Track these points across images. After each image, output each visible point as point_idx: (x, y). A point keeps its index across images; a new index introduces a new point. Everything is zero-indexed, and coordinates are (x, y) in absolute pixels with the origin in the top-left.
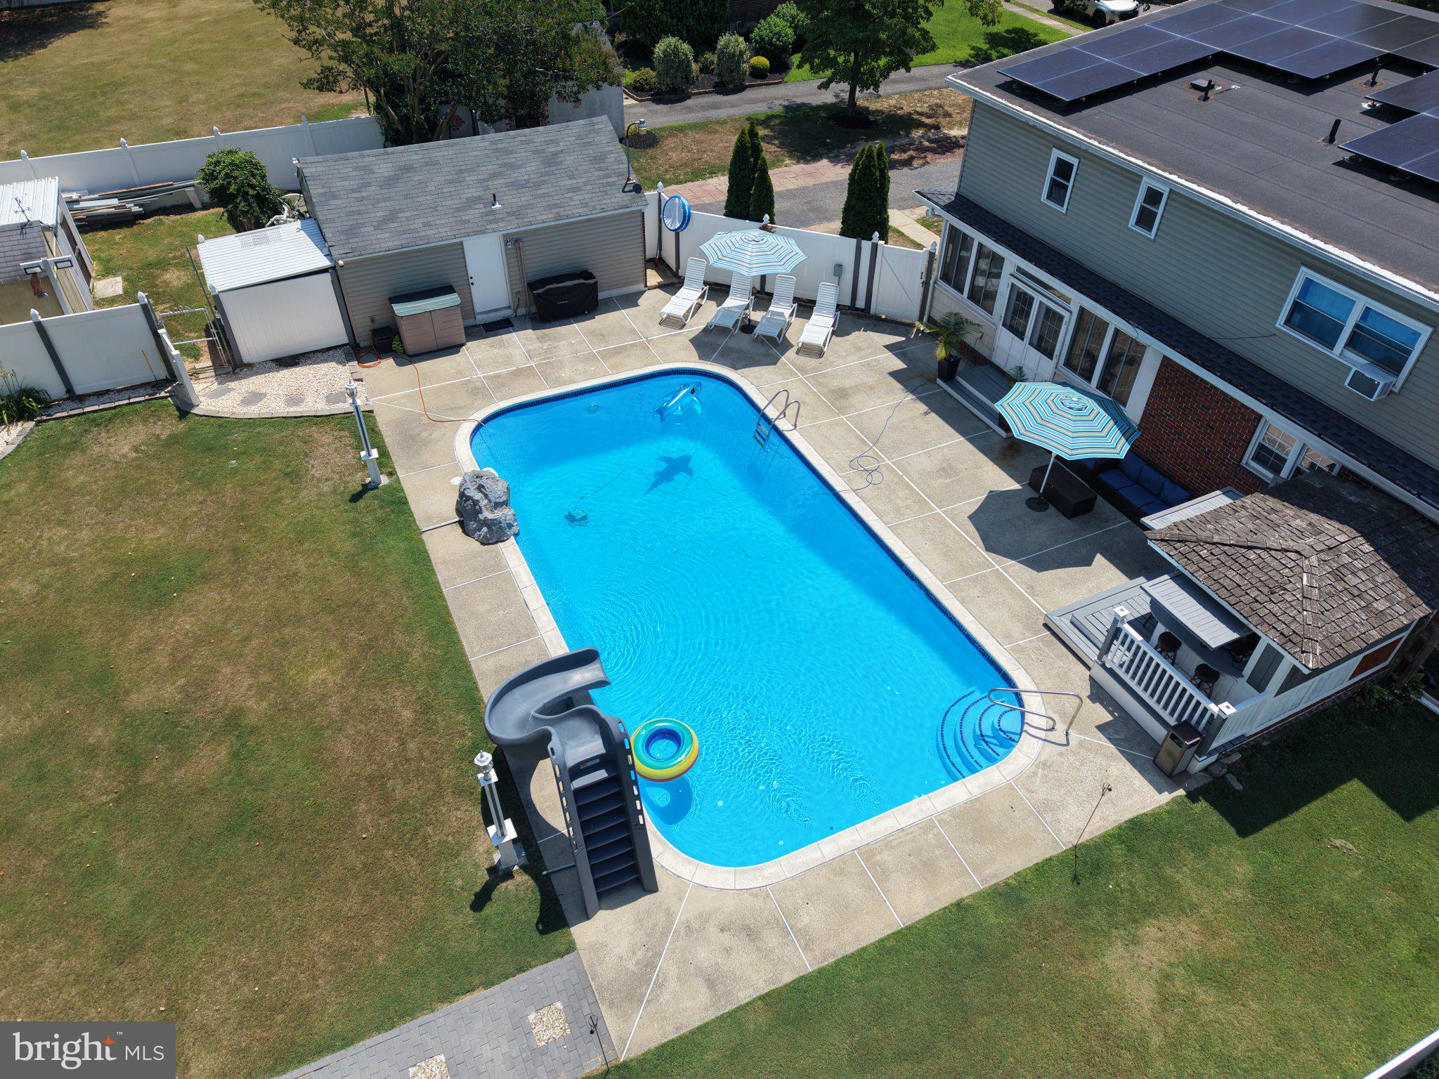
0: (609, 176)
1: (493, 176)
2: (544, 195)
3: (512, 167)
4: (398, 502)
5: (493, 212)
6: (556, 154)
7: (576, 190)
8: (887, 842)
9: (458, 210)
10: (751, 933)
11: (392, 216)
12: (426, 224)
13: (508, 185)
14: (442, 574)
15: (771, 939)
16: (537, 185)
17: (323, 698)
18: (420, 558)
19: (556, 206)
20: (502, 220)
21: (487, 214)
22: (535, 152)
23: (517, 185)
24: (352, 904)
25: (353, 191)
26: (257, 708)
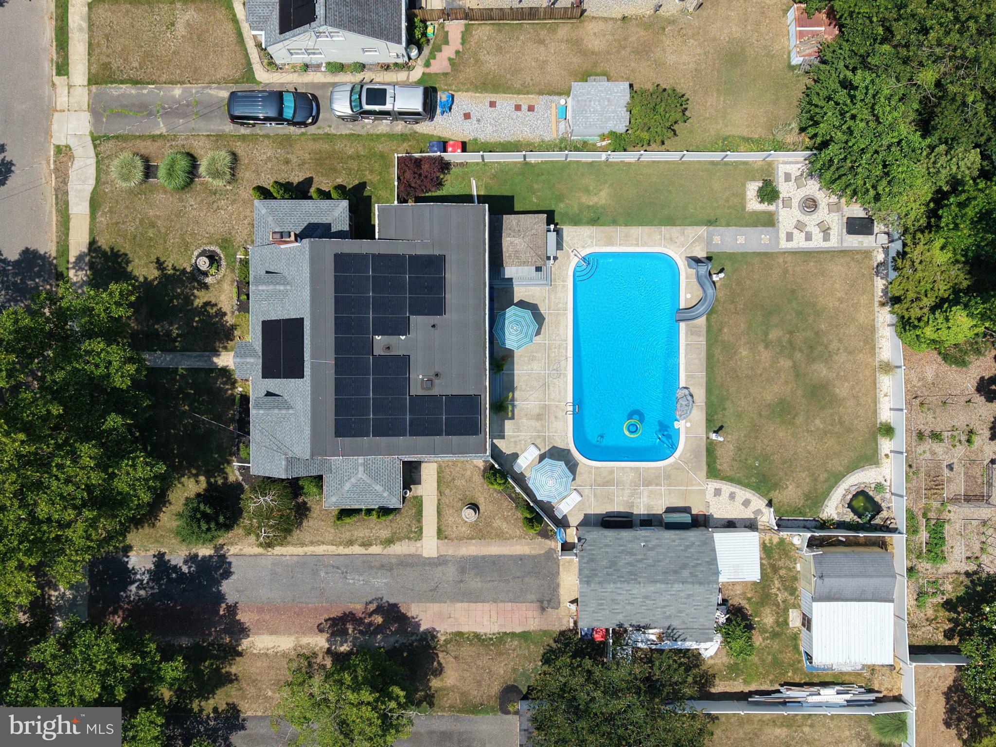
0: (590, 550)
1: (640, 561)
2: (621, 546)
3: (630, 564)
4: (709, 421)
5: (645, 541)
6: (610, 568)
7: (607, 546)
8: (632, 245)
9: (659, 546)
10: (671, 239)
11: (687, 547)
12: (674, 541)
13: (635, 555)
14: (703, 381)
15: (668, 236)
16: (623, 551)
17: (744, 345)
18: (709, 391)
19: (618, 539)
20: (643, 537)
21: (648, 541)
22: (619, 570)
23: (631, 554)
24: (748, 282)
25: (700, 564)
26: (761, 347)
